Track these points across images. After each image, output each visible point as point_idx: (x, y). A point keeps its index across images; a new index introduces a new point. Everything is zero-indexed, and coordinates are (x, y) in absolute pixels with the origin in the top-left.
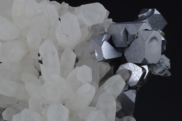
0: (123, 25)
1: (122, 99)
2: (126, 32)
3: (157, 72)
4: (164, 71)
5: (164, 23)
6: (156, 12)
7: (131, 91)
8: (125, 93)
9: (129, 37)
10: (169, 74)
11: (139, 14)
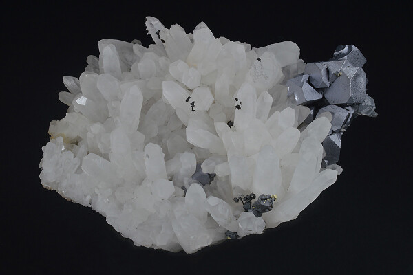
0: (324, 63)
1: (327, 144)
2: (328, 71)
3: (363, 113)
4: (370, 111)
5: (364, 60)
6: (355, 48)
7: (336, 135)
8: (330, 137)
9: (331, 76)
10: (376, 115)
11: (335, 52)
